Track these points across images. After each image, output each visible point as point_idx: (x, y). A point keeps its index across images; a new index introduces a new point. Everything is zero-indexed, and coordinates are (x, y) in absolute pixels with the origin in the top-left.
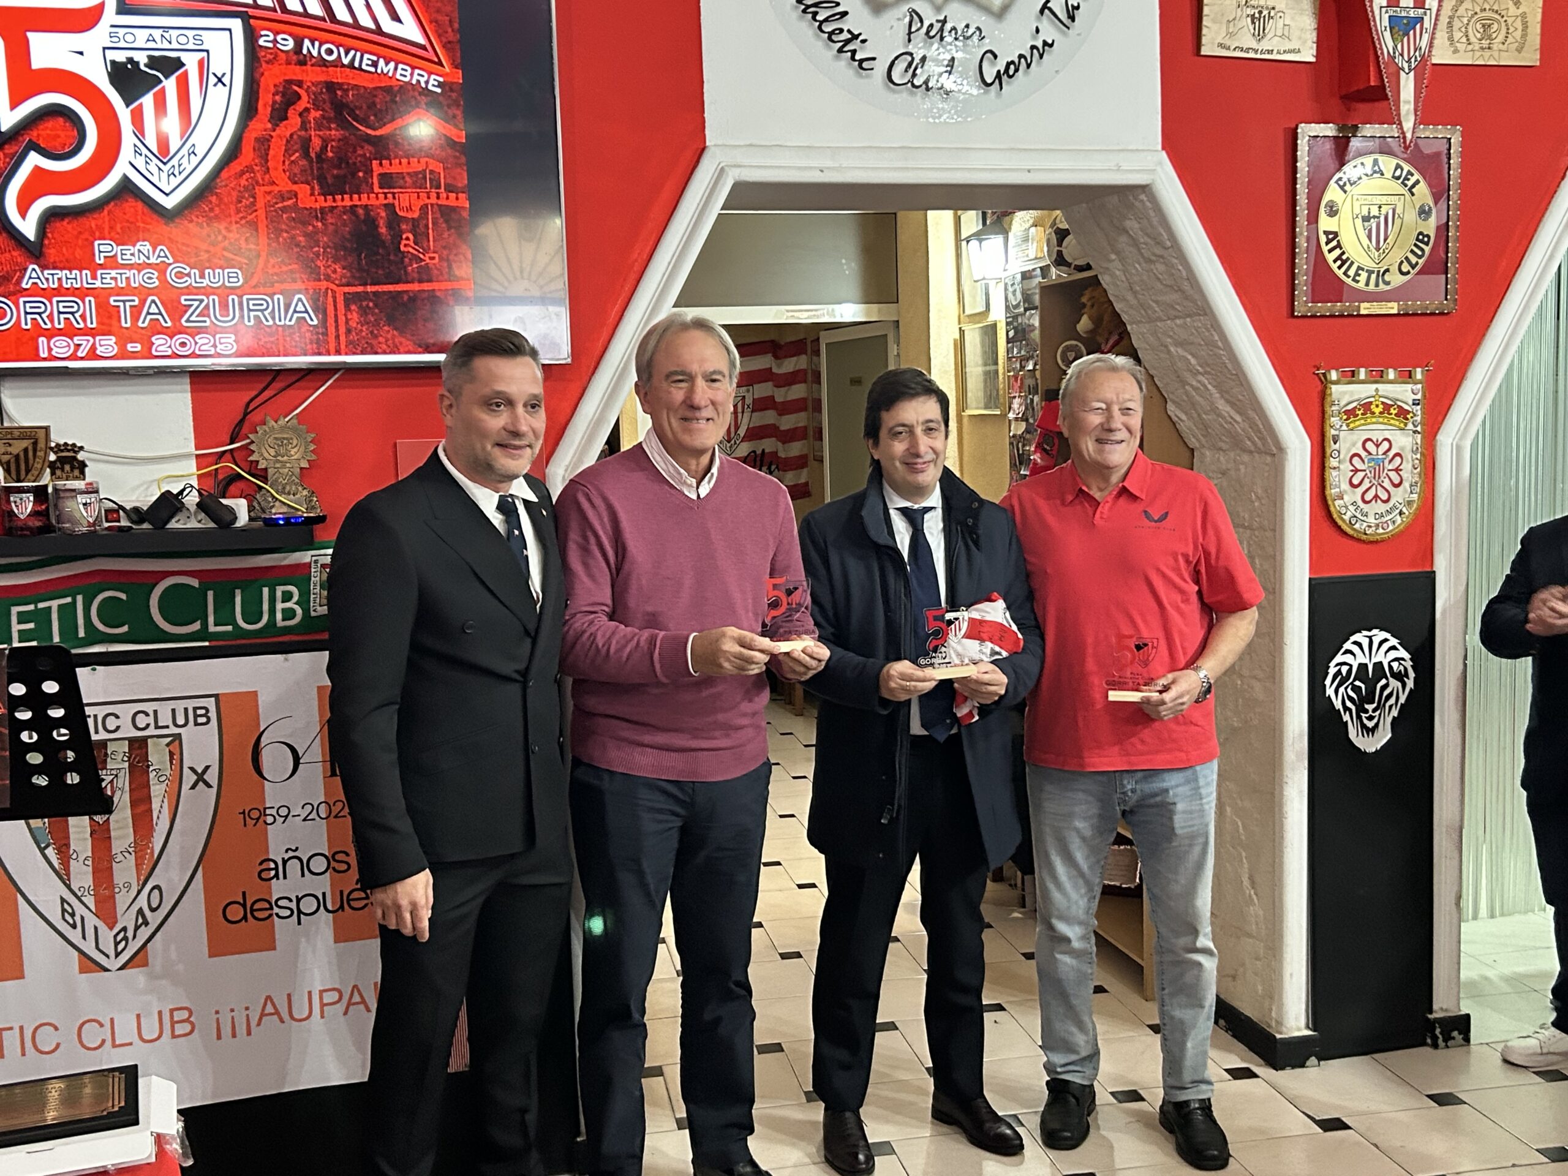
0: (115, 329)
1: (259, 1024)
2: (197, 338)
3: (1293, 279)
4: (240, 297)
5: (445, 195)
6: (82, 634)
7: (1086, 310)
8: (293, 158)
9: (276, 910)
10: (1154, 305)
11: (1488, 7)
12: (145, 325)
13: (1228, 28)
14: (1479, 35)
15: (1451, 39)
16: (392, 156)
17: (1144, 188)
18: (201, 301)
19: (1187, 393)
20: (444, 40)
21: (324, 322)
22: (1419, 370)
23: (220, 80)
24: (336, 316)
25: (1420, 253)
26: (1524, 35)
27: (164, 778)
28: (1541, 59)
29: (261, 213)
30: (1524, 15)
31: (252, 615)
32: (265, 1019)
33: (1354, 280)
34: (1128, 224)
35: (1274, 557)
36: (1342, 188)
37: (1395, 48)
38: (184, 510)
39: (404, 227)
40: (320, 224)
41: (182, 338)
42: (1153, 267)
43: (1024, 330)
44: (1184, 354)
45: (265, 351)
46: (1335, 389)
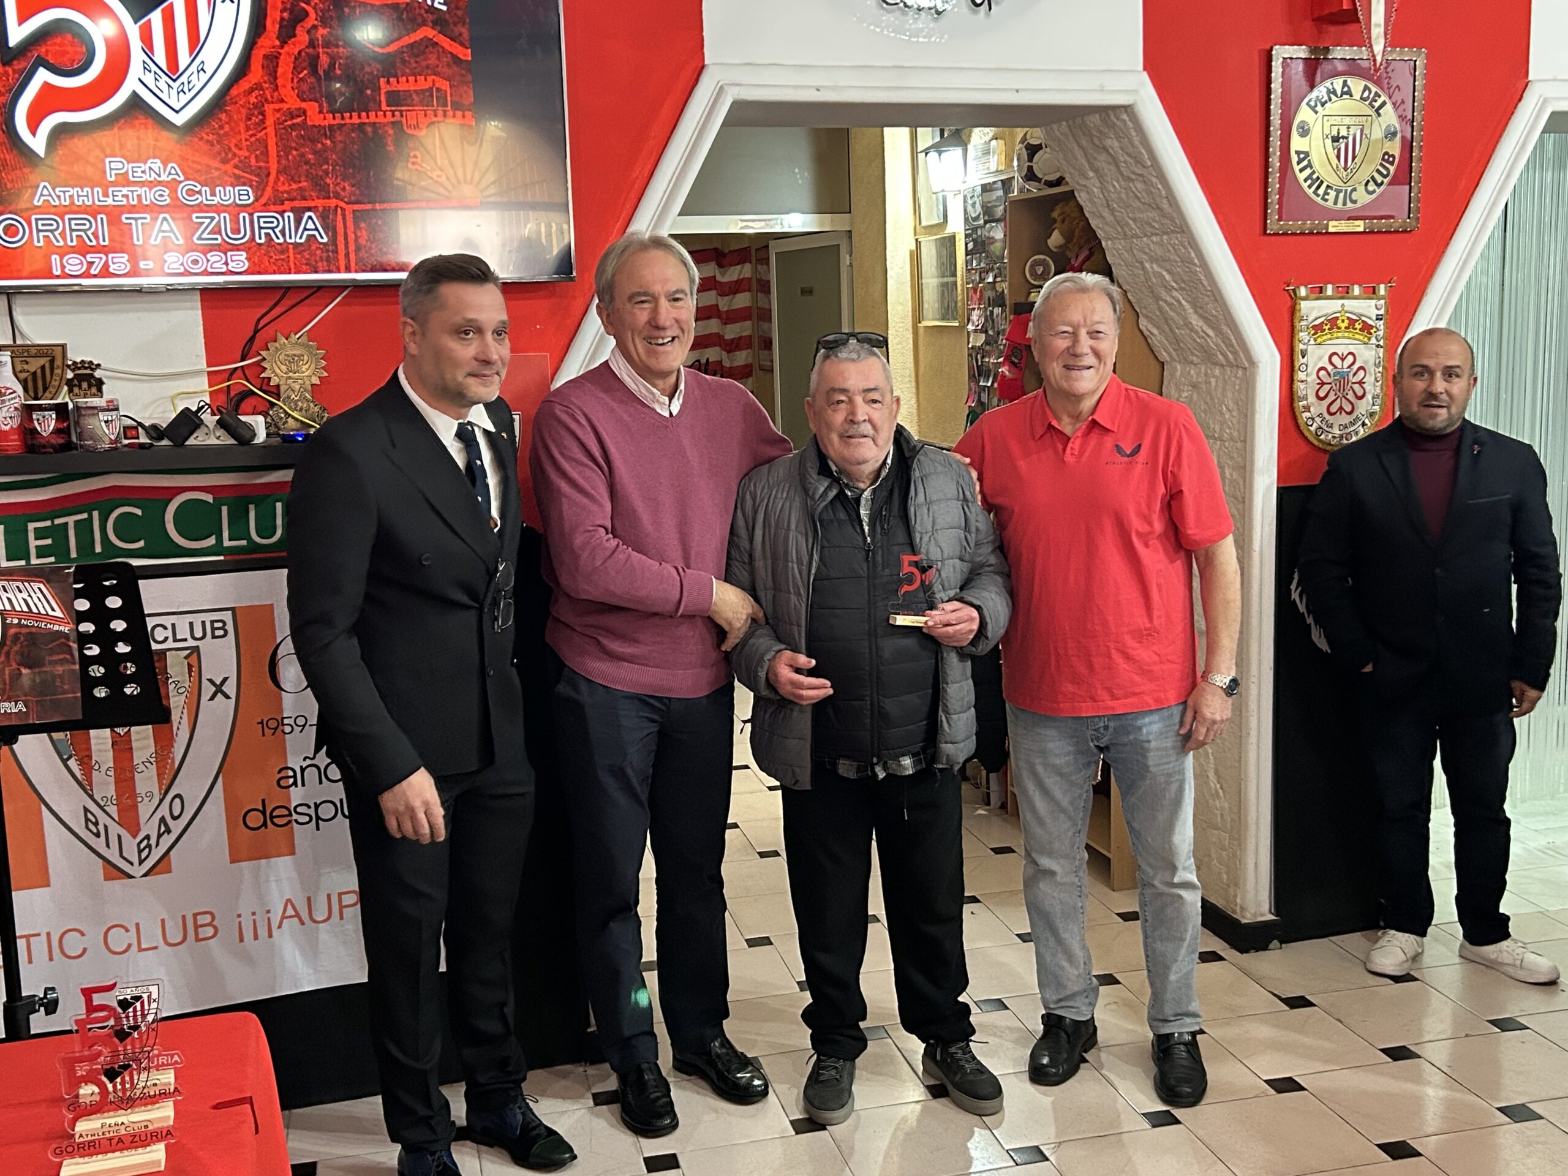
0: (127, 247)
1: (280, 927)
2: (209, 255)
3: (1266, 198)
4: (251, 215)
5: (451, 113)
6: (98, 549)
7: (1056, 225)
8: (301, 76)
9: (295, 816)
10: (1131, 222)
12: (157, 242)
16: (400, 74)
17: (1127, 109)
18: (213, 219)
19: (1160, 308)
21: (333, 240)
22: (1382, 286)
24: (346, 234)
25: (1385, 172)
27: (182, 690)
29: (270, 130)
31: (267, 529)
32: (285, 921)
33: (1323, 199)
34: (1108, 142)
35: (1244, 467)
36: (1314, 108)
38: (203, 427)
39: (412, 145)
40: (328, 142)
41: (194, 255)
42: (1131, 185)
43: (983, 242)
44: (1160, 270)
45: (276, 268)
46: (1304, 305)
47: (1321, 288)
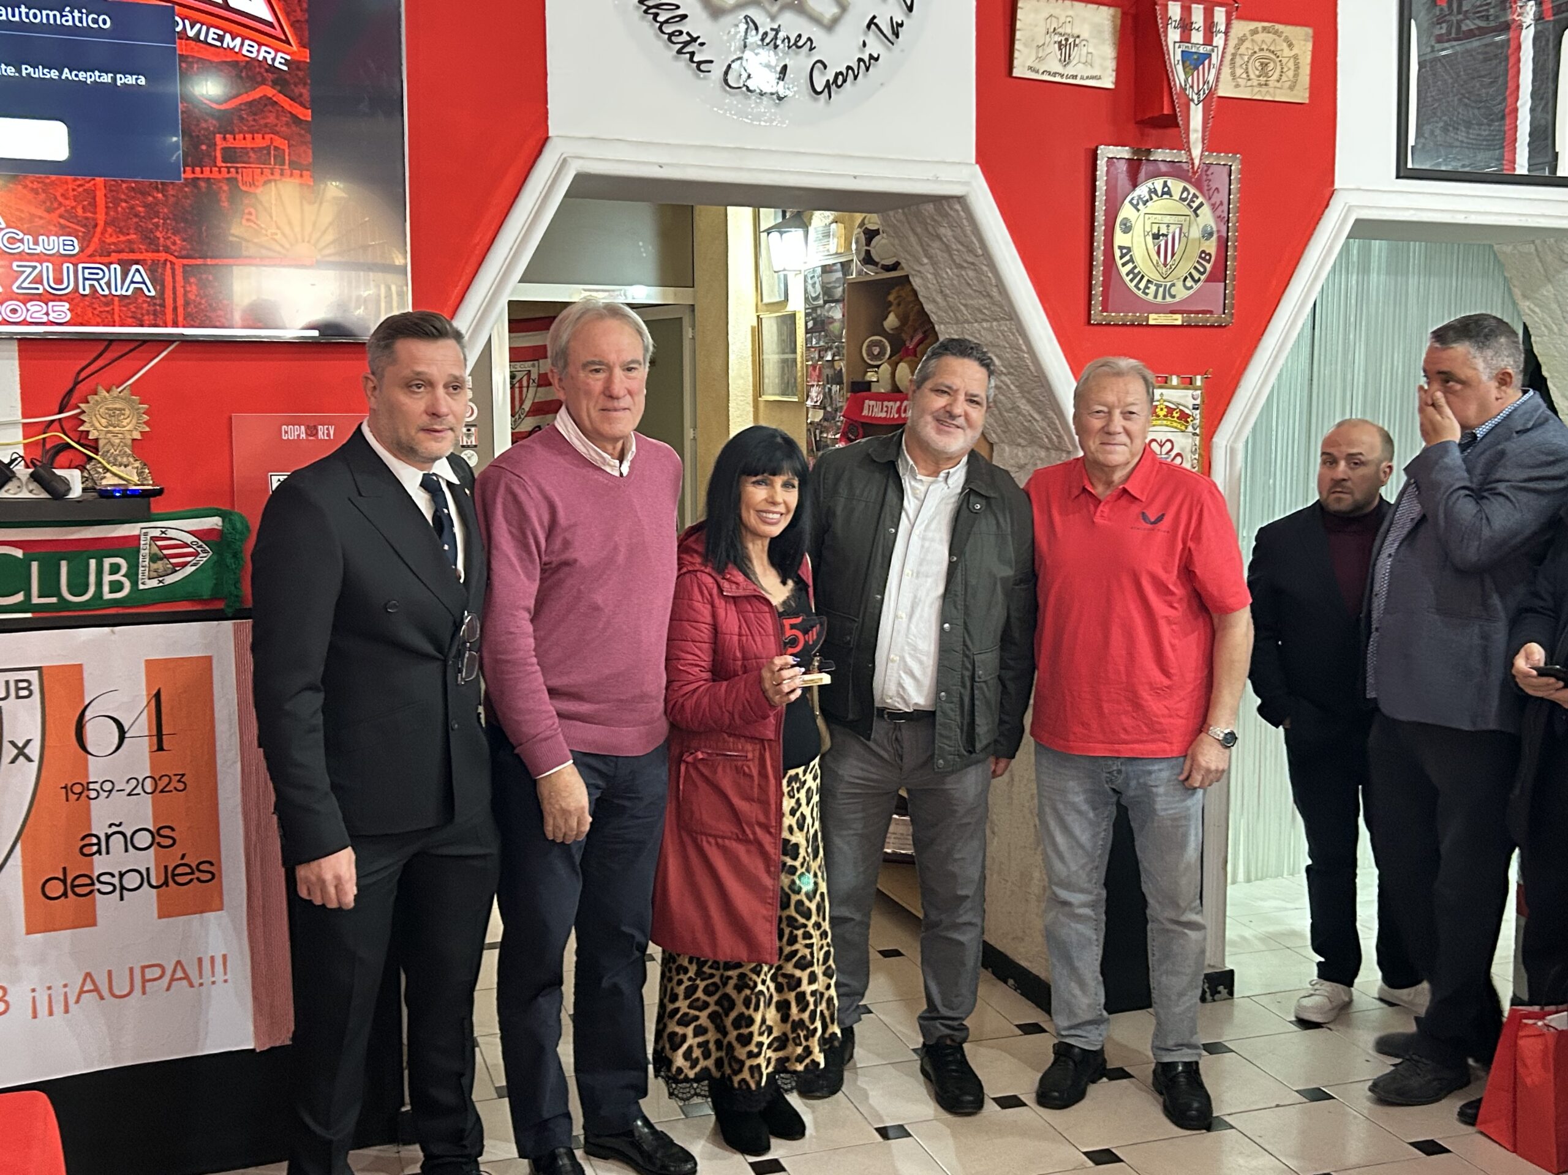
1: (77, 1002)
2: (29, 305)
3: (1090, 290)
4: (75, 265)
5: (288, 172)
7: (892, 308)
9: (98, 886)
10: (962, 307)
11: (1265, 47)
13: (1037, 52)
14: (1257, 73)
15: (1233, 74)
16: (237, 130)
17: (960, 199)
18: (35, 268)
20: (293, 19)
21: (162, 293)
22: (1199, 377)
24: (174, 288)
25: (1202, 270)
26: (1296, 75)
28: (1311, 97)
29: (100, 181)
30: (1296, 57)
31: (78, 587)
32: (84, 996)
33: (1144, 292)
34: (942, 231)
36: (1136, 207)
37: (1186, 81)
38: (15, 479)
39: (246, 202)
40: (160, 195)
41: (13, 304)
42: (963, 273)
43: (823, 322)
45: (99, 320)
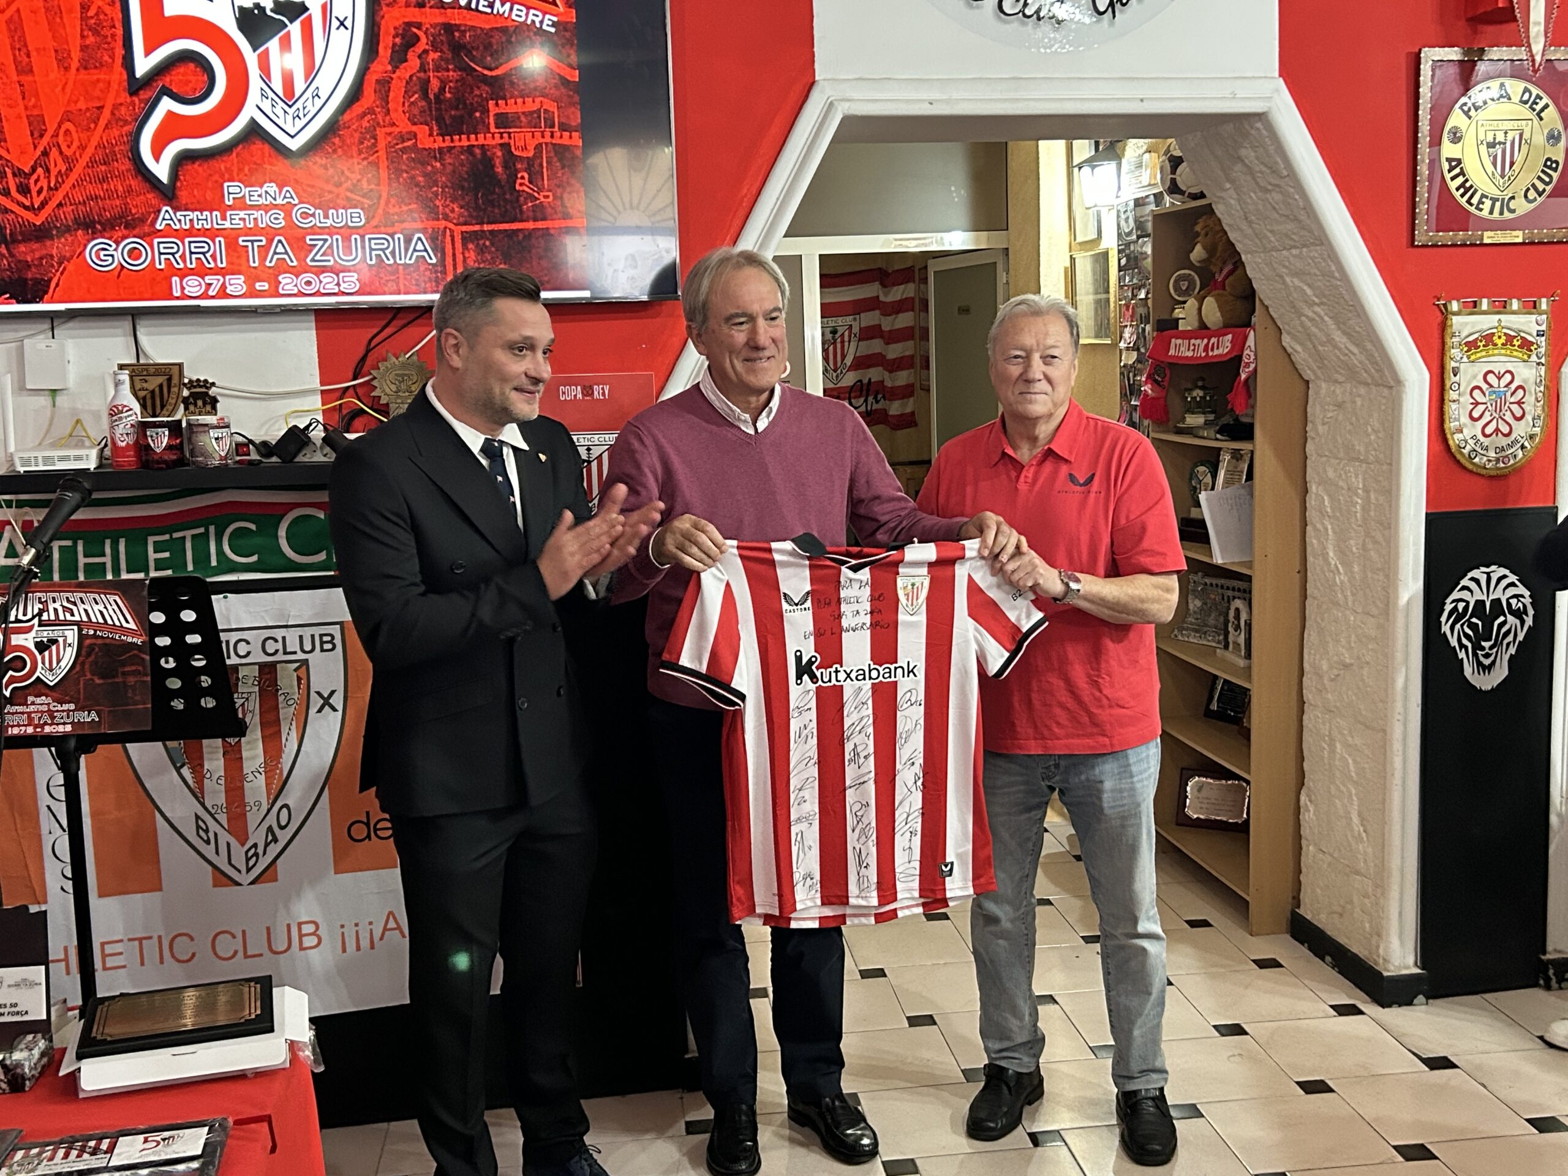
0: (244, 268)
1: (381, 939)
2: (321, 277)
3: (1414, 207)
4: (363, 237)
5: (558, 134)
6: (214, 563)
7: (1199, 239)
8: (412, 100)
10: (1269, 234)
12: (272, 264)
16: (508, 95)
17: (1261, 117)
18: (325, 240)
19: (1302, 324)
21: (442, 260)
23: (342, 24)
24: (454, 255)
25: (1547, 180)
27: (291, 702)
29: (382, 154)
32: (389, 934)
33: (1477, 208)
34: (1243, 152)
35: (1389, 492)
36: (1467, 114)
38: (311, 445)
39: (519, 166)
40: (438, 164)
41: (307, 277)
42: (1269, 196)
43: (1136, 258)
44: (1301, 284)
45: (386, 289)
46: (1456, 320)
47: (1475, 302)
